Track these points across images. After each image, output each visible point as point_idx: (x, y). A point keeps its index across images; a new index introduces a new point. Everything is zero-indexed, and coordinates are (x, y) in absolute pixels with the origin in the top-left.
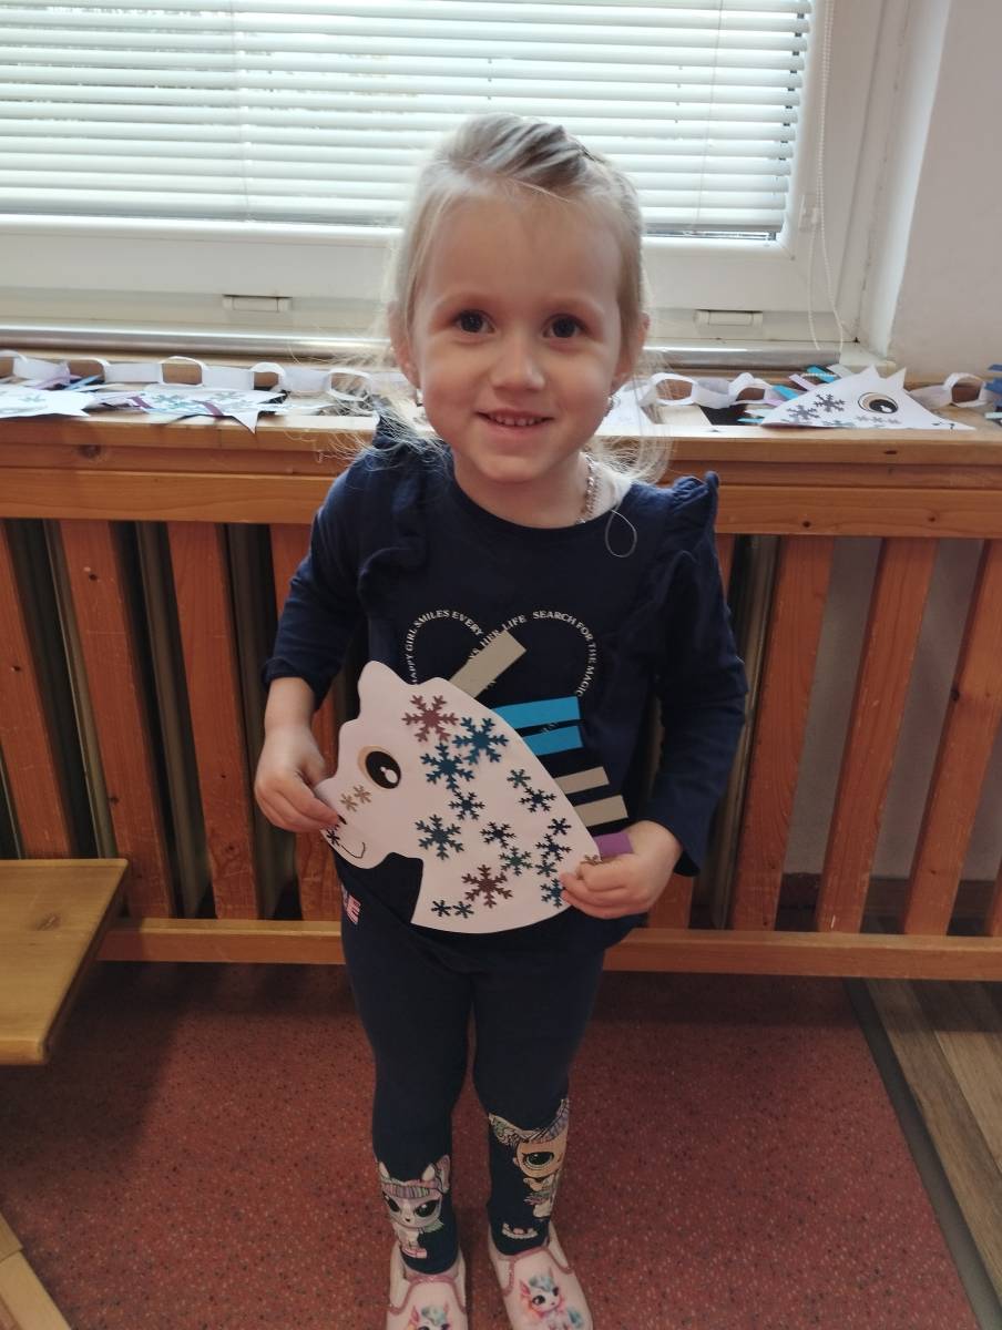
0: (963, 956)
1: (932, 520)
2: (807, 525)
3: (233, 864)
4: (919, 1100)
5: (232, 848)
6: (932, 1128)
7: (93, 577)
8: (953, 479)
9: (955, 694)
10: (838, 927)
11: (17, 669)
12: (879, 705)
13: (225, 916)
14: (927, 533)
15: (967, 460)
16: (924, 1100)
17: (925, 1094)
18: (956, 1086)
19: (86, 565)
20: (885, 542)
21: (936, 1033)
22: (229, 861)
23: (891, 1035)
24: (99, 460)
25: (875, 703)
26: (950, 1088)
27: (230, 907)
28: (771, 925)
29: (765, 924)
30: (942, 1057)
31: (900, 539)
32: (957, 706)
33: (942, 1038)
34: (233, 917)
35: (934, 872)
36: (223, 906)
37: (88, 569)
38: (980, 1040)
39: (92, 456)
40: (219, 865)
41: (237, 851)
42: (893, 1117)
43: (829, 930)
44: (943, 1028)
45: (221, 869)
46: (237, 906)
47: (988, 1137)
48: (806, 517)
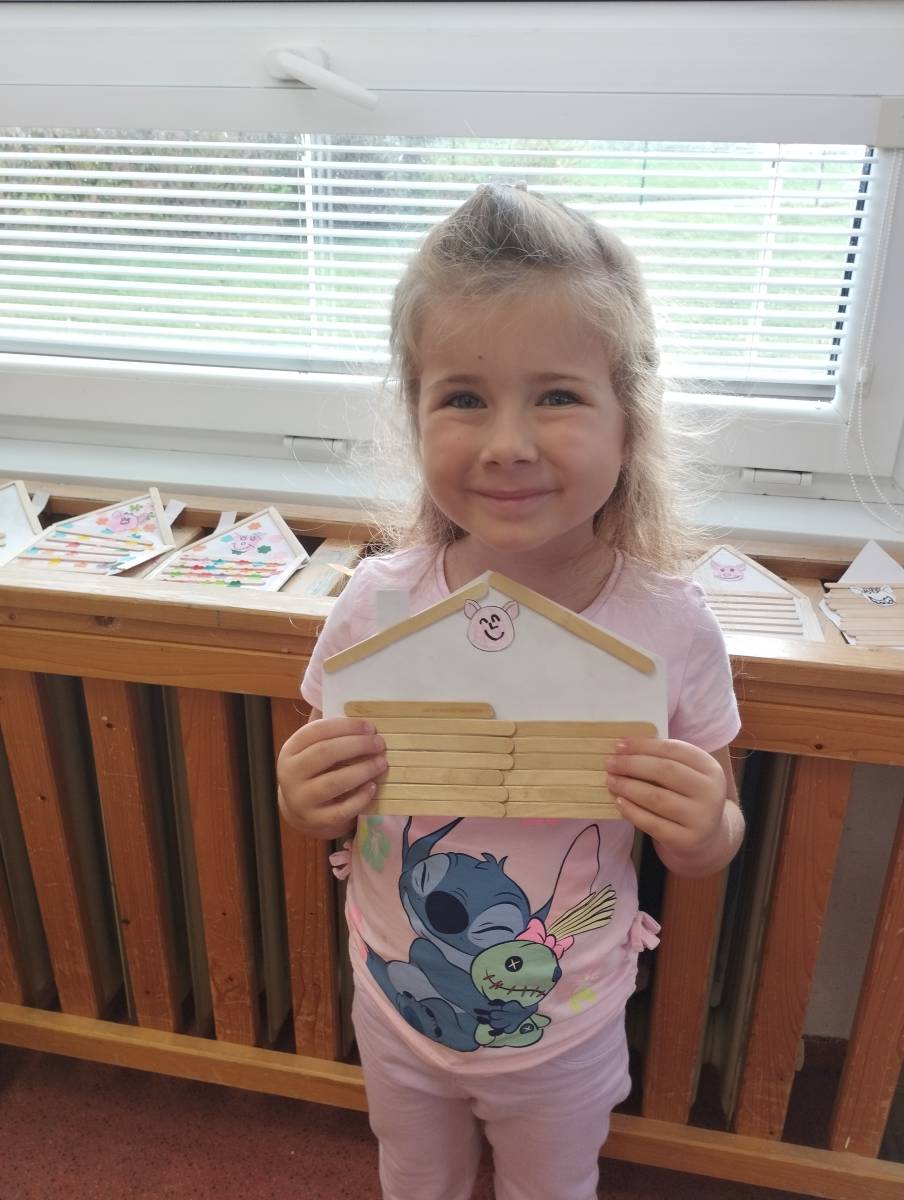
2: (819, 747)
7: (109, 726)
10: (853, 1148)
11: (43, 798)
19: (102, 715)
24: (111, 628)
28: (778, 1135)
29: (771, 1133)
37: (105, 718)
39: (106, 625)
43: (843, 1150)
48: (818, 739)
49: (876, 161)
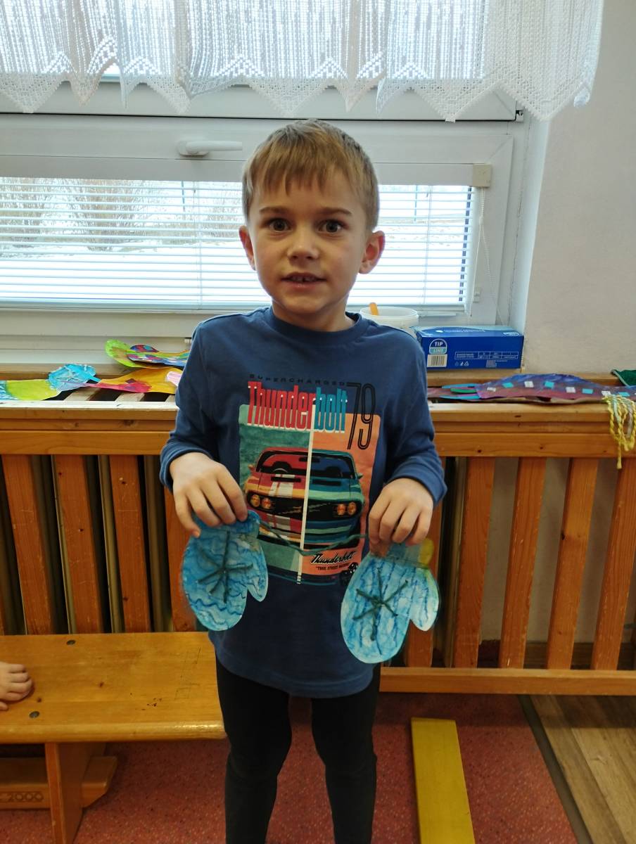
0: (579, 681)
1: (541, 448)
2: (480, 451)
4: (563, 768)
6: (570, 781)
7: (124, 483)
8: (550, 428)
9: (563, 536)
10: (511, 665)
11: (82, 530)
12: (524, 542)
14: (540, 455)
15: (556, 419)
16: (565, 765)
17: (566, 763)
18: (583, 758)
19: (120, 477)
20: (520, 458)
21: (573, 730)
23: (547, 731)
24: (132, 426)
25: (522, 541)
26: (580, 759)
28: (475, 664)
29: (472, 664)
30: (576, 743)
31: (527, 458)
32: (564, 543)
33: (575, 731)
35: (560, 633)
37: (121, 479)
38: (596, 732)
39: (129, 425)
42: (548, 775)
43: (507, 667)
44: (576, 726)
47: (600, 785)
48: (478, 447)
49: (473, 193)
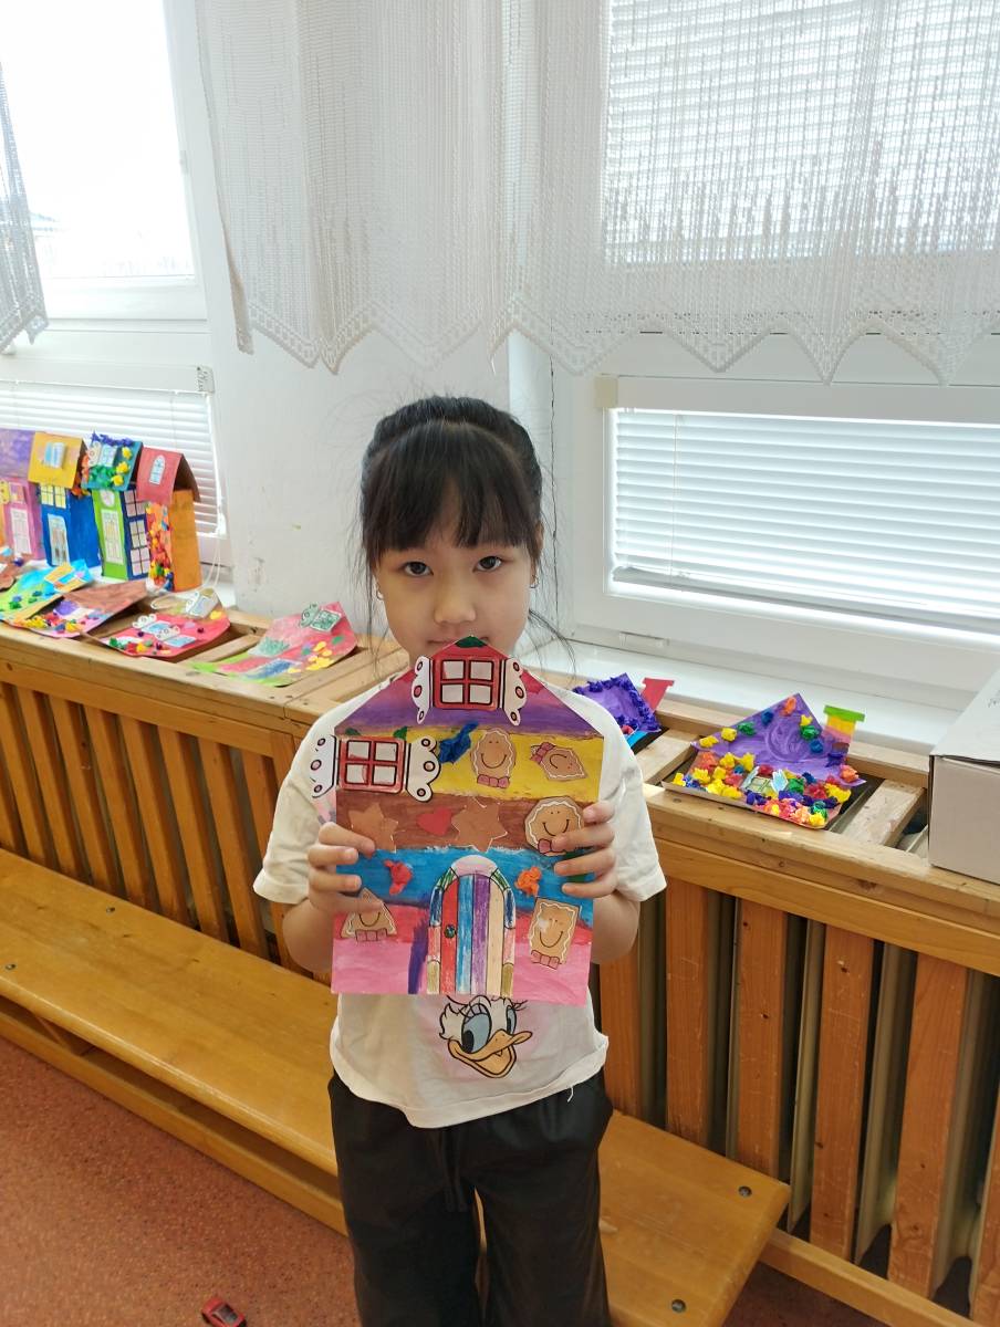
3: (913, 1242)
5: (916, 1228)
13: (897, 1280)
22: (910, 1238)
27: (902, 1276)
34: (903, 1286)
36: (896, 1273)
40: (900, 1236)
41: (920, 1233)
45: (902, 1241)
46: (909, 1279)
